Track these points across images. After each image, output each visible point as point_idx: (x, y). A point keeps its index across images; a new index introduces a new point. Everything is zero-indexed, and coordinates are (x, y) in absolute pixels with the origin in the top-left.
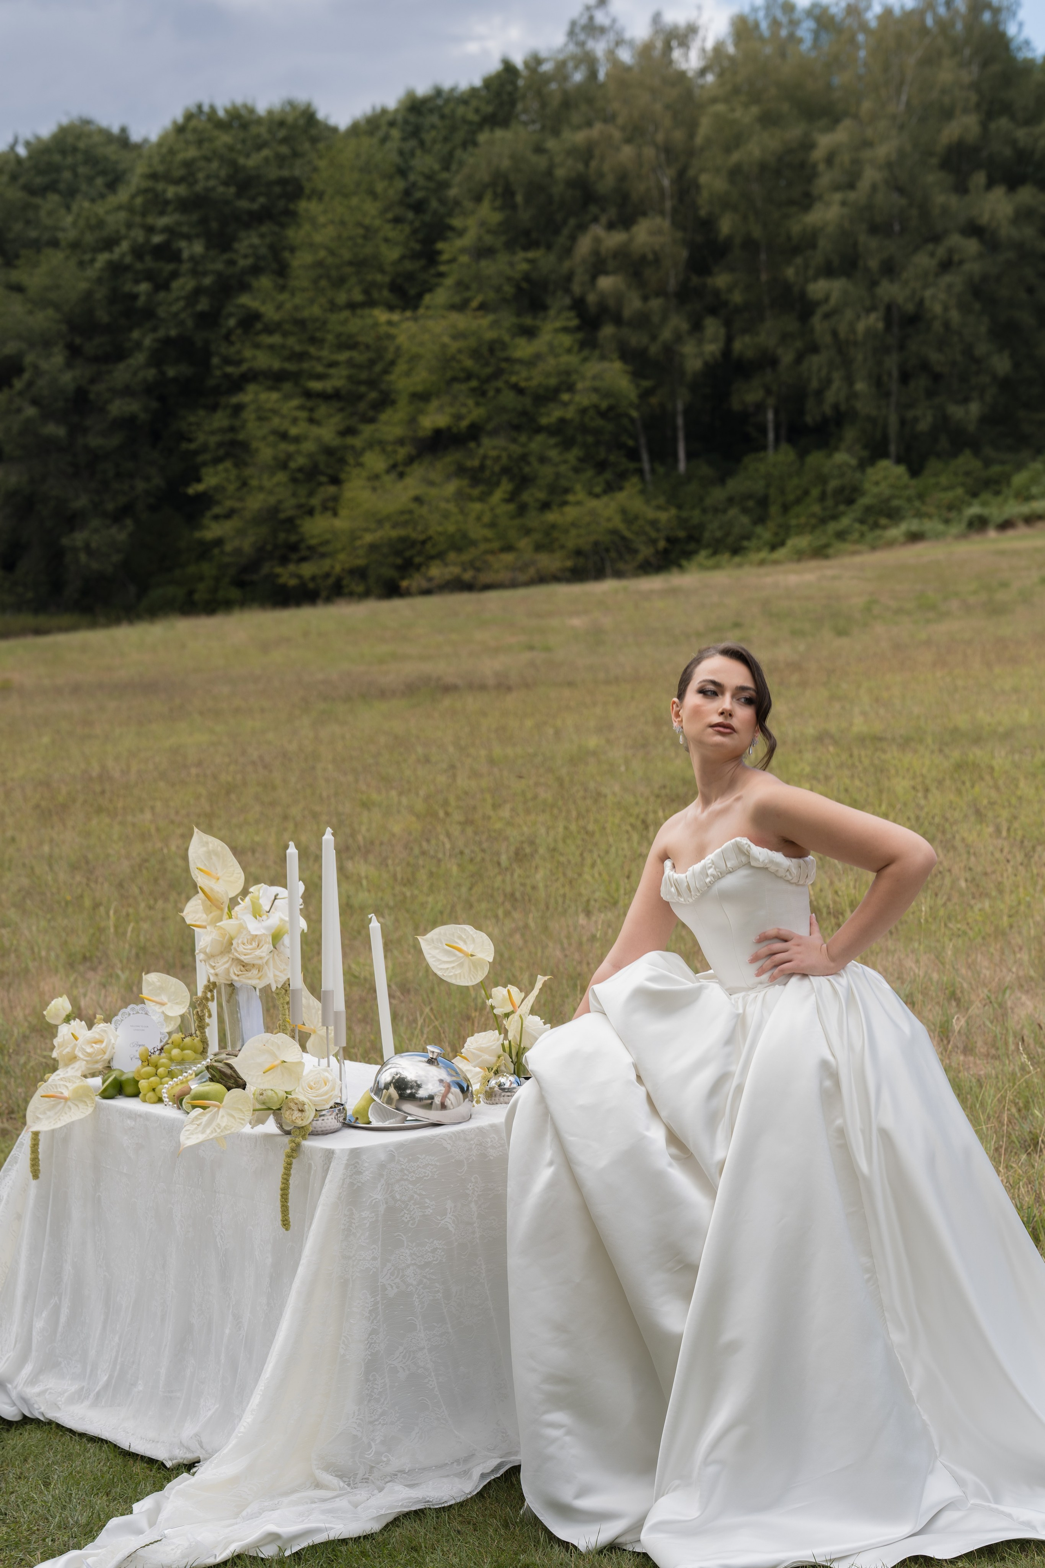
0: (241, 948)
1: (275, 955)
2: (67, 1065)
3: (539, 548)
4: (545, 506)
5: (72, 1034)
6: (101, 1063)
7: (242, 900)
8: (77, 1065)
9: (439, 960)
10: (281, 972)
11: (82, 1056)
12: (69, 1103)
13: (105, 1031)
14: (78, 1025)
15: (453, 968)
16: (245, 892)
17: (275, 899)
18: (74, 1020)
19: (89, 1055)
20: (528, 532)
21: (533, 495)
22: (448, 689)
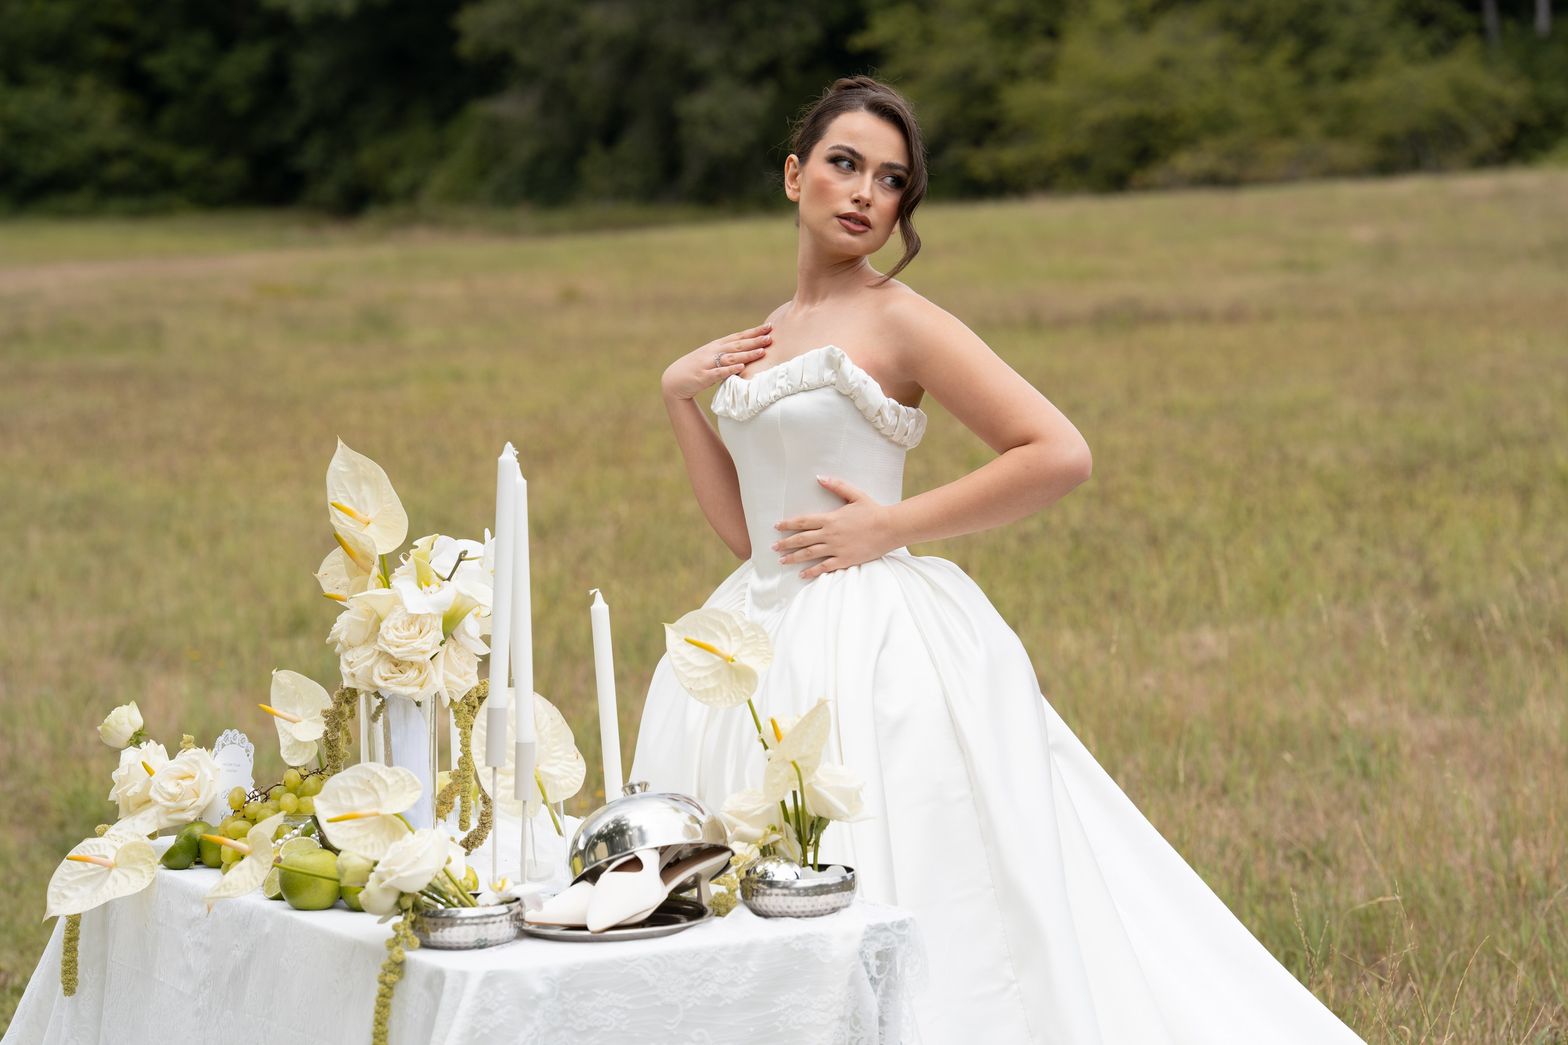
0: (391, 636)
1: (451, 650)
2: (130, 813)
3: (1333, 132)
4: (1343, 75)
5: (144, 764)
6: (192, 812)
7: (406, 558)
8: (151, 812)
9: (689, 664)
10: (459, 676)
11: (160, 799)
12: (114, 872)
13: (196, 762)
14: (153, 752)
15: (706, 677)
16: (408, 545)
17: (460, 560)
18: (148, 742)
19: (173, 797)
20: (1314, 109)
21: (1327, 59)
22: (1157, 317)
